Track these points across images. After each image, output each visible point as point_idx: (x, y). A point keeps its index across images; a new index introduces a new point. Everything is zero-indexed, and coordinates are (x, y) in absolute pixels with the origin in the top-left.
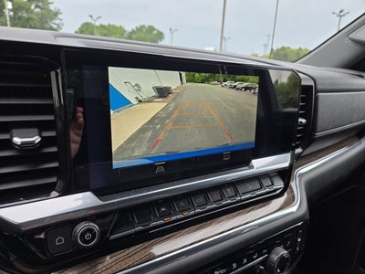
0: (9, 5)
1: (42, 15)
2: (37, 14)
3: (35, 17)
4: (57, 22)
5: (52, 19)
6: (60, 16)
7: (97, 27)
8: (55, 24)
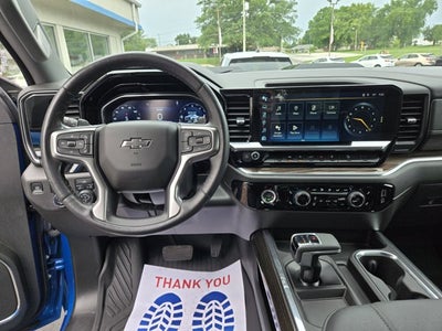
0: (246, 6)
1: (277, 10)
2: (272, 10)
3: (269, 14)
4: (290, 15)
5: (285, 12)
6: (294, 8)
7: (336, 11)
8: (288, 17)
